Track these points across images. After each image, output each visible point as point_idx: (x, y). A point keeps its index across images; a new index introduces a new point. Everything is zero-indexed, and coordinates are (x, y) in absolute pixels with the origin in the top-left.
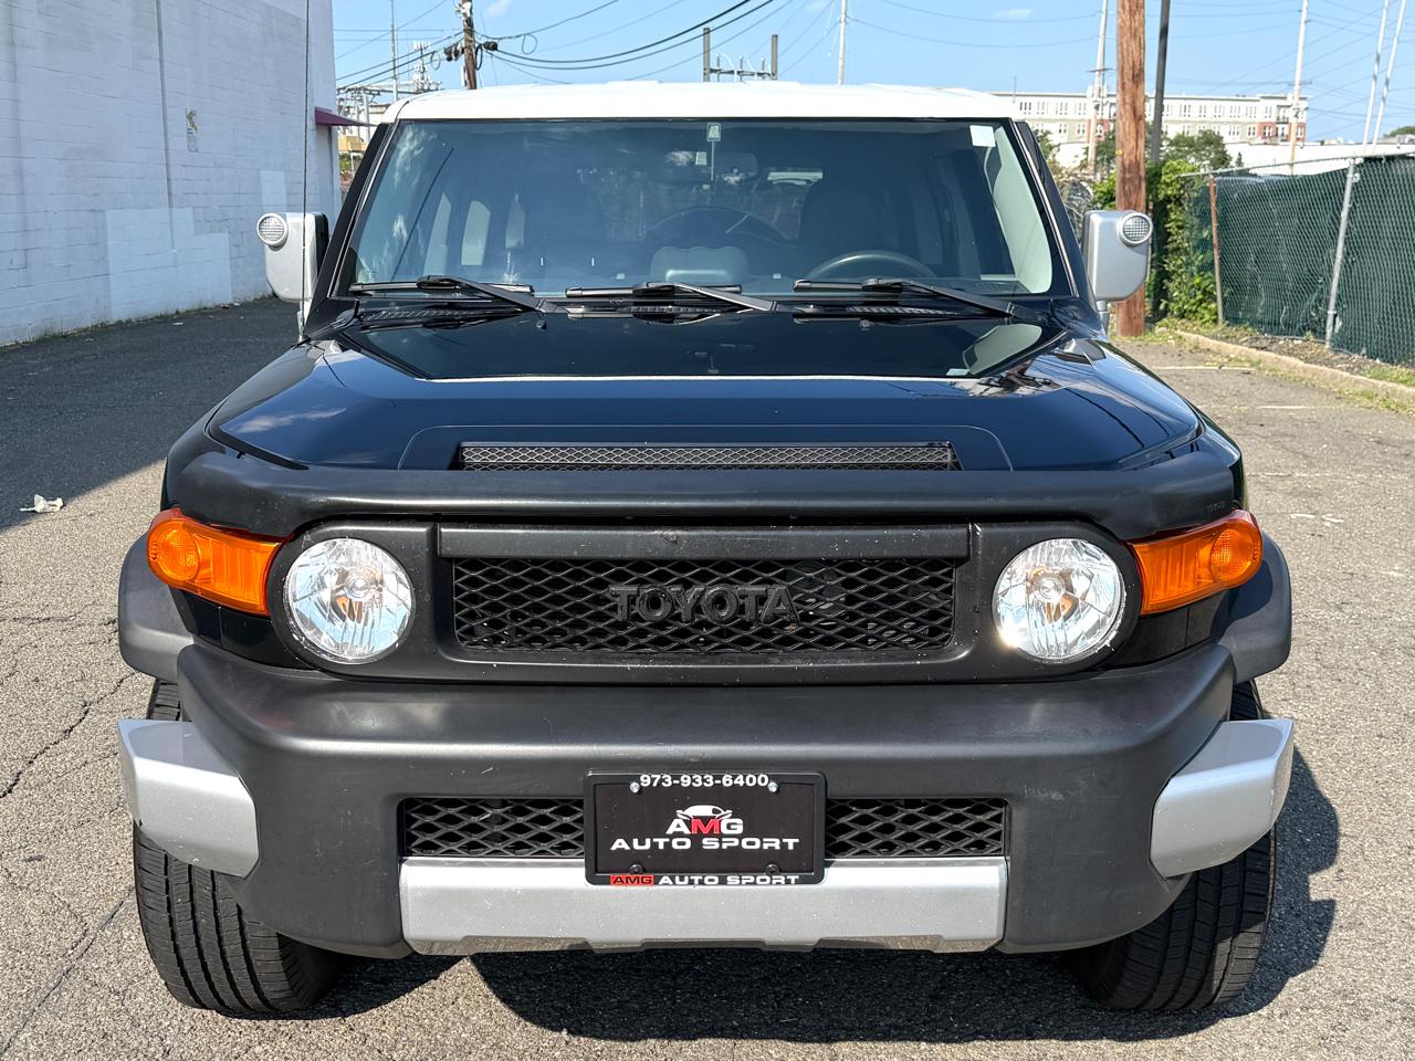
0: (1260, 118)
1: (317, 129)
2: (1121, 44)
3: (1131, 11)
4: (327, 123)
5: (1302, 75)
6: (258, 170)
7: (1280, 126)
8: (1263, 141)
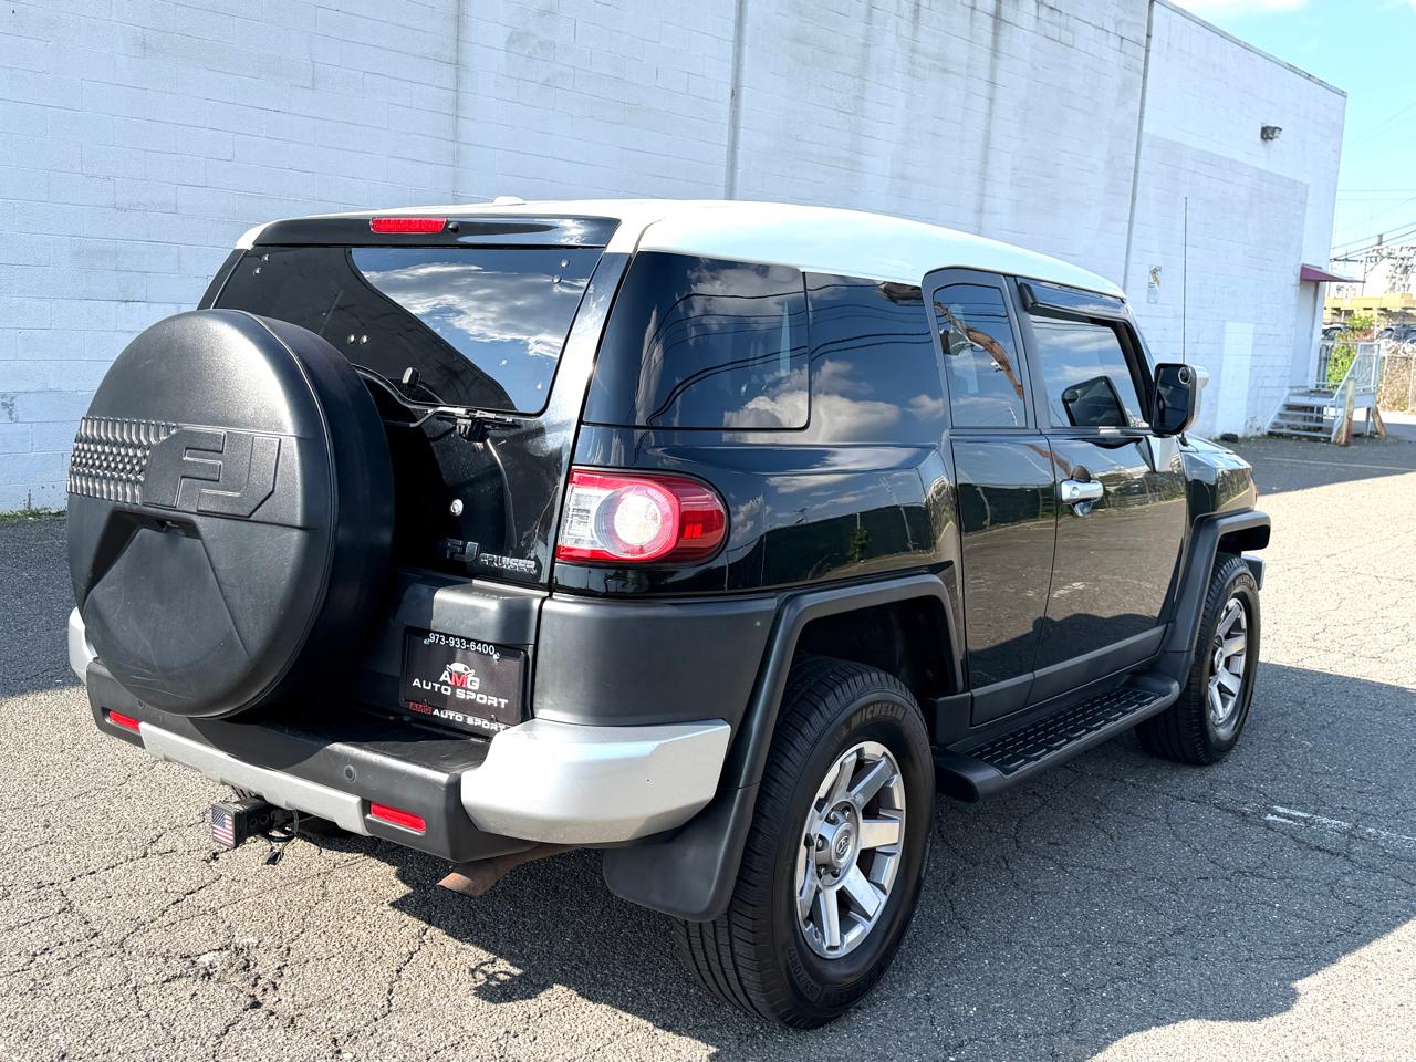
1: (1301, 284)
4: (1312, 279)
6: (1224, 322)
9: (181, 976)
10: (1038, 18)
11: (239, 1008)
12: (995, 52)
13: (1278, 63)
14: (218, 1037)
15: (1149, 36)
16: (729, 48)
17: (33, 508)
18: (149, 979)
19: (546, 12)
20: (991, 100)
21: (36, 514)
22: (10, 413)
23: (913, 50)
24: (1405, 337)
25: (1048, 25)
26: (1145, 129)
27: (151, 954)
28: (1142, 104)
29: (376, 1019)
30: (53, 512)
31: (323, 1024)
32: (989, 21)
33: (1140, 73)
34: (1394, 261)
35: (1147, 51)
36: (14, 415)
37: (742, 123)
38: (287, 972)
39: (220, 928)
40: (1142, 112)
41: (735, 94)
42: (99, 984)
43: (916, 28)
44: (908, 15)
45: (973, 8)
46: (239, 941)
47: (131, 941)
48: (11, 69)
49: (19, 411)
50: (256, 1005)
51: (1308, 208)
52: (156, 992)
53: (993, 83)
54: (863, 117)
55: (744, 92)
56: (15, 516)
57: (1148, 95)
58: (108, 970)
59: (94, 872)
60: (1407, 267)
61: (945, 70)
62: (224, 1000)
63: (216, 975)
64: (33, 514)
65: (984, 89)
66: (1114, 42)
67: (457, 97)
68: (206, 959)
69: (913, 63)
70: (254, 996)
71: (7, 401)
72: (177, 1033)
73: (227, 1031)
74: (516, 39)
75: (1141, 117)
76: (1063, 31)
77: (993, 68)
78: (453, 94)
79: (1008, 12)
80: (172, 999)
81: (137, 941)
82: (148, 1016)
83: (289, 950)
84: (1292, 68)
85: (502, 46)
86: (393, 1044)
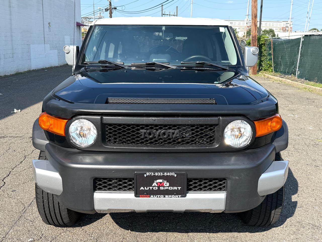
0: (282, 26)
1: (77, 27)
2: (252, 9)
3: (254, 2)
4: (79, 25)
5: (291, 17)
6: (64, 36)
7: (286, 28)
8: (283, 31)
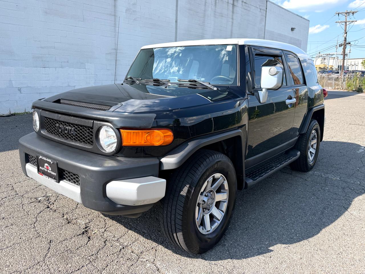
9: (33, 202)
10: (242, 5)
11: (44, 208)
12: (233, 12)
13: (295, 14)
14: (38, 214)
15: (266, 9)
16: (175, 12)
17: (26, 112)
18: (26, 203)
19: (134, 4)
20: (232, 22)
21: (27, 113)
22: (20, 91)
23: (215, 12)
24: (323, 73)
25: (244, 6)
26: (266, 28)
27: (28, 198)
28: (265, 23)
29: (73, 210)
30: (31, 112)
31: (61, 211)
32: (232, 6)
33: (264, 16)
34: (322, 57)
35: (266, 12)
36: (21, 92)
37: (178, 28)
38: (56, 201)
39: (44, 192)
40: (265, 25)
41: (176, 22)
42: (15, 204)
43: (216, 7)
44: (214, 4)
45: (228, 3)
46: (48, 195)
47: (25, 195)
48: (17, 18)
49: (22, 91)
50: (48, 207)
51: (302, 45)
52: (27, 205)
53: (233, 19)
54: (205, 26)
55: (178, 21)
56: (22, 113)
57: (266, 21)
58: (18, 201)
59: (20, 182)
60: (325, 58)
61: (222, 16)
62: (42, 206)
63: (41, 202)
64: (26, 113)
65: (231, 20)
66: (259, 10)
67: (115, 23)
68: (39, 199)
69: (215, 15)
70: (48, 206)
71: (19, 89)
72: (29, 213)
73: (40, 213)
74: (127, 10)
75: (265, 26)
76: (248, 8)
77: (233, 16)
78: (114, 22)
79: (236, 3)
80: (30, 206)
81: (26, 196)
82: (24, 210)
83: (58, 196)
84: (297, 15)
85: (125, 11)
86: (76, 215)
